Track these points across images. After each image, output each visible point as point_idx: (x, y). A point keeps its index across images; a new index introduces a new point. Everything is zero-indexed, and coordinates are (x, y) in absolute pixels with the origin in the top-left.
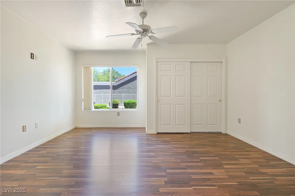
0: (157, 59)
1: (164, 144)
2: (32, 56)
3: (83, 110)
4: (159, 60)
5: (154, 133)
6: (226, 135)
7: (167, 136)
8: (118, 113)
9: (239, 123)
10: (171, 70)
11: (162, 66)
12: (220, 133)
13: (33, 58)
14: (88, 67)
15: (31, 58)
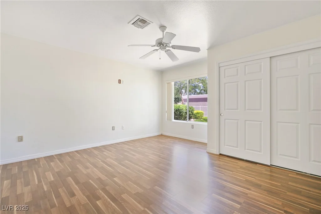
0: (219, 63)
2: (120, 81)
3: (166, 120)
4: (221, 65)
5: (215, 153)
8: (192, 125)
10: (237, 75)
11: (226, 71)
13: (120, 83)
15: (119, 83)
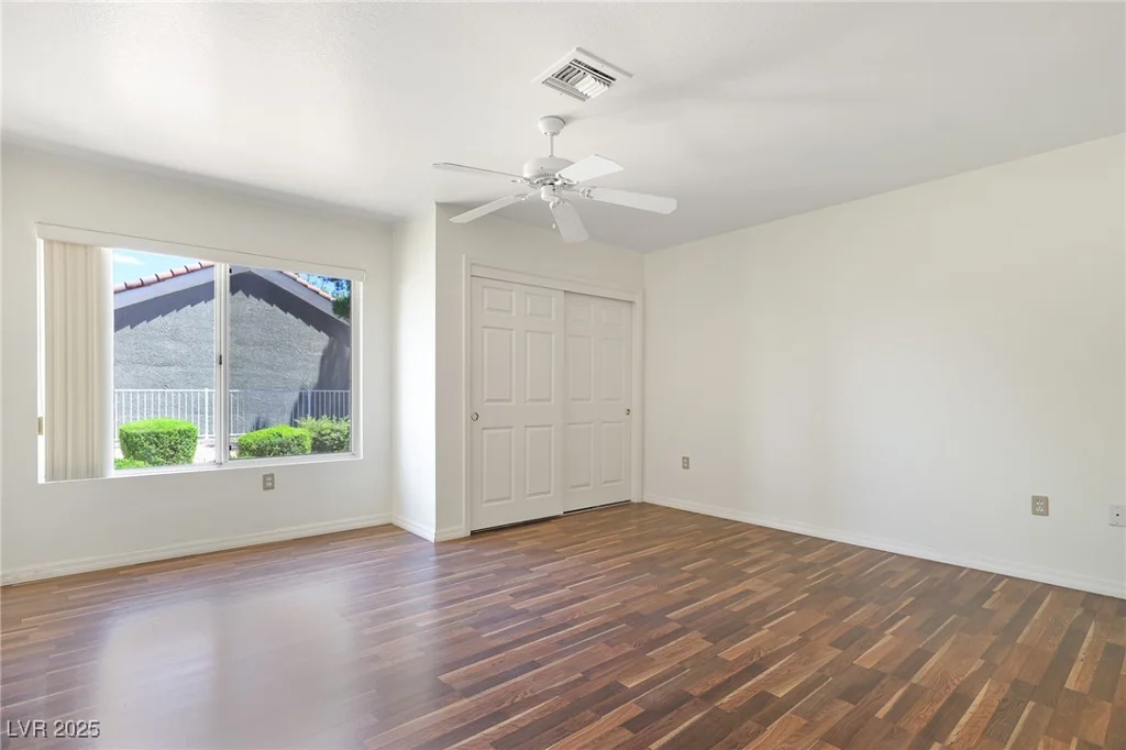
0: (472, 264)
1: (541, 560)
3: (41, 480)
4: (475, 272)
5: (462, 534)
6: (642, 505)
7: (527, 533)
8: (265, 477)
9: (684, 467)
10: (510, 311)
12: (627, 504)
14: (86, 246)
